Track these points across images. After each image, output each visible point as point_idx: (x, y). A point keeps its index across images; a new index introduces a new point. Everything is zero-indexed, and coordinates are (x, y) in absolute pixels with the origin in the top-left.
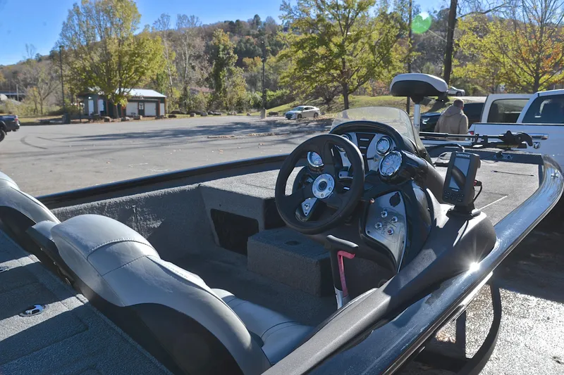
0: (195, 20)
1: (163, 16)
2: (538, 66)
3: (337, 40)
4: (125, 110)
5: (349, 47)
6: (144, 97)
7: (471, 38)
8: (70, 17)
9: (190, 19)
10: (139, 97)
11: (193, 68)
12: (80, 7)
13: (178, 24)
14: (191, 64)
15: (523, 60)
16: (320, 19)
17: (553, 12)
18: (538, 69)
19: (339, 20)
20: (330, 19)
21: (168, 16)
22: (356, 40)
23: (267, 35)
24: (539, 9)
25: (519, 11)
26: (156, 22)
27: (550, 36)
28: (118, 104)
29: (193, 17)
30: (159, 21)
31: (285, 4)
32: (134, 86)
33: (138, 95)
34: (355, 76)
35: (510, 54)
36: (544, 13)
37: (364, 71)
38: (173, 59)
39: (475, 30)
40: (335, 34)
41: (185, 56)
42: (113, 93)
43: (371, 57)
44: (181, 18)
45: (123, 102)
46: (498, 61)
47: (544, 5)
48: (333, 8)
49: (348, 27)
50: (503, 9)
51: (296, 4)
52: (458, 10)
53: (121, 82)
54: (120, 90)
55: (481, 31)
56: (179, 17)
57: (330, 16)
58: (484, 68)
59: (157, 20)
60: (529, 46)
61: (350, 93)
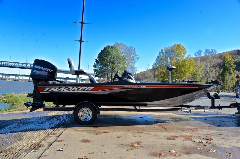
0: (213, 51)
1: (199, 51)
8: (160, 54)
9: (211, 51)
11: (212, 71)
12: (163, 50)
13: (205, 54)
14: (211, 70)
21: (201, 50)
29: (212, 50)
30: (197, 52)
38: (203, 68)
41: (208, 66)
44: (207, 51)
56: (206, 50)
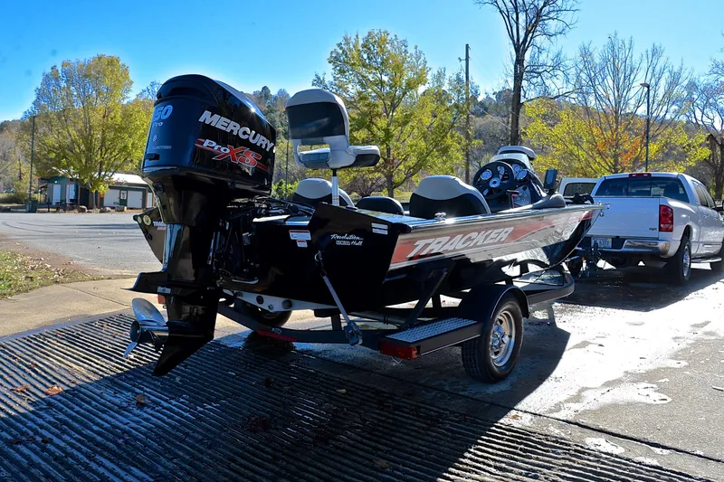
2: (616, 161)
3: (382, 123)
4: (102, 199)
5: (395, 131)
6: (127, 184)
7: (539, 126)
8: (45, 82)
10: (121, 183)
12: (60, 72)
15: (600, 153)
16: (362, 97)
17: (626, 104)
18: (616, 165)
19: (383, 100)
20: (373, 97)
22: (405, 123)
23: (279, 113)
24: (612, 98)
25: (591, 98)
26: (144, 91)
27: (626, 129)
28: (96, 191)
31: (319, 79)
32: (118, 169)
33: (121, 180)
34: (401, 167)
35: (585, 146)
36: (618, 103)
37: (412, 161)
39: (545, 117)
40: (379, 115)
42: (92, 177)
43: (423, 144)
45: (103, 189)
46: (571, 154)
47: (616, 94)
48: (377, 85)
49: (393, 107)
50: (574, 95)
51: (332, 79)
52: (522, 93)
53: (101, 164)
54: (100, 174)
55: (551, 119)
57: (373, 94)
58: (556, 161)
59: (145, 88)
60: (604, 138)
61: (395, 187)
